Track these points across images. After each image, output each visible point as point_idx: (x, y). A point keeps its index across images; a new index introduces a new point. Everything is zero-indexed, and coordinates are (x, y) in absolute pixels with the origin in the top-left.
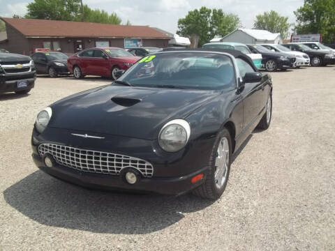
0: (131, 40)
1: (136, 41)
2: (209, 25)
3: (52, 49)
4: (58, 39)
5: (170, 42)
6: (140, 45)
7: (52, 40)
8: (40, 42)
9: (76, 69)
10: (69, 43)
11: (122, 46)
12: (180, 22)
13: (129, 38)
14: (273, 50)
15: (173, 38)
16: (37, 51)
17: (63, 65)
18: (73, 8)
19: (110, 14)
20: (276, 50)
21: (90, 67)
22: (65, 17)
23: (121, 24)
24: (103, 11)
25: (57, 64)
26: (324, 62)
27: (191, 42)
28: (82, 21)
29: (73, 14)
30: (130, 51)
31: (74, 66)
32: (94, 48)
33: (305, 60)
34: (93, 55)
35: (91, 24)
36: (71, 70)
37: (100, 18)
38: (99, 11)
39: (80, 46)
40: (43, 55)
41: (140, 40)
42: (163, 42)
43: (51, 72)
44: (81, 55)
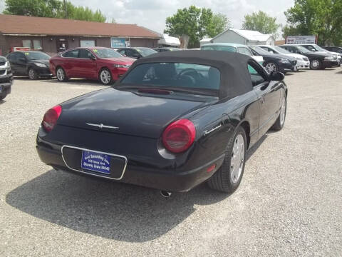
0: (118, 39)
1: (123, 40)
2: (198, 25)
3: (32, 48)
4: (39, 38)
5: (159, 42)
6: (128, 45)
7: (32, 38)
8: (19, 39)
9: (60, 71)
10: (51, 41)
11: (109, 46)
12: (169, 21)
13: (116, 37)
14: (272, 52)
15: (162, 38)
16: (15, 50)
17: (45, 66)
18: (55, 5)
19: (94, 12)
20: (274, 52)
21: (75, 69)
22: (46, 14)
23: (106, 22)
24: (87, 9)
25: (38, 65)
26: (324, 64)
27: (181, 42)
28: (65, 18)
29: (55, 11)
30: (120, 51)
31: (58, 67)
32: (78, 48)
33: (305, 63)
34: (79, 56)
35: (75, 21)
36: (54, 72)
37: (84, 16)
38: (82, 9)
39: (64, 45)
40: (23, 55)
41: (127, 40)
42: (152, 41)
43: (31, 73)
44: (66, 55)
